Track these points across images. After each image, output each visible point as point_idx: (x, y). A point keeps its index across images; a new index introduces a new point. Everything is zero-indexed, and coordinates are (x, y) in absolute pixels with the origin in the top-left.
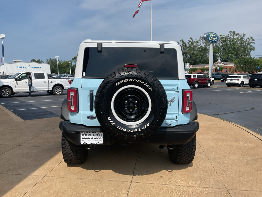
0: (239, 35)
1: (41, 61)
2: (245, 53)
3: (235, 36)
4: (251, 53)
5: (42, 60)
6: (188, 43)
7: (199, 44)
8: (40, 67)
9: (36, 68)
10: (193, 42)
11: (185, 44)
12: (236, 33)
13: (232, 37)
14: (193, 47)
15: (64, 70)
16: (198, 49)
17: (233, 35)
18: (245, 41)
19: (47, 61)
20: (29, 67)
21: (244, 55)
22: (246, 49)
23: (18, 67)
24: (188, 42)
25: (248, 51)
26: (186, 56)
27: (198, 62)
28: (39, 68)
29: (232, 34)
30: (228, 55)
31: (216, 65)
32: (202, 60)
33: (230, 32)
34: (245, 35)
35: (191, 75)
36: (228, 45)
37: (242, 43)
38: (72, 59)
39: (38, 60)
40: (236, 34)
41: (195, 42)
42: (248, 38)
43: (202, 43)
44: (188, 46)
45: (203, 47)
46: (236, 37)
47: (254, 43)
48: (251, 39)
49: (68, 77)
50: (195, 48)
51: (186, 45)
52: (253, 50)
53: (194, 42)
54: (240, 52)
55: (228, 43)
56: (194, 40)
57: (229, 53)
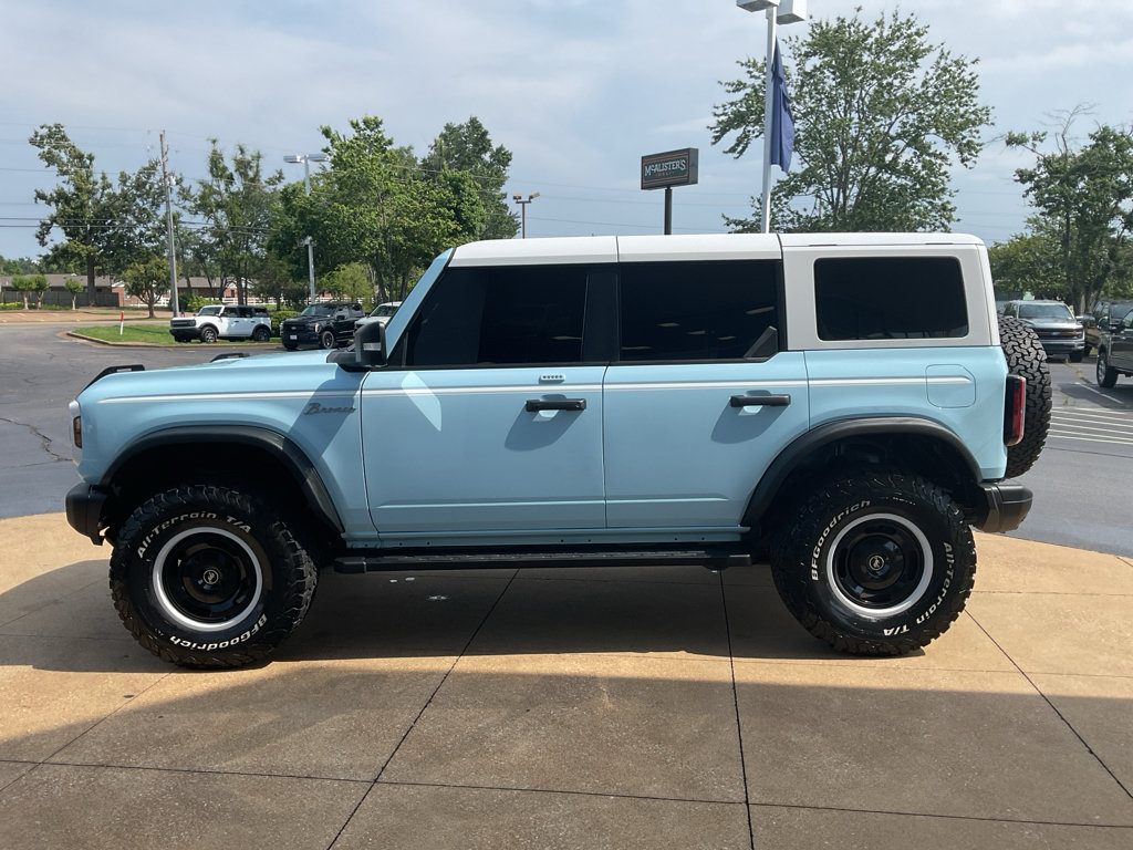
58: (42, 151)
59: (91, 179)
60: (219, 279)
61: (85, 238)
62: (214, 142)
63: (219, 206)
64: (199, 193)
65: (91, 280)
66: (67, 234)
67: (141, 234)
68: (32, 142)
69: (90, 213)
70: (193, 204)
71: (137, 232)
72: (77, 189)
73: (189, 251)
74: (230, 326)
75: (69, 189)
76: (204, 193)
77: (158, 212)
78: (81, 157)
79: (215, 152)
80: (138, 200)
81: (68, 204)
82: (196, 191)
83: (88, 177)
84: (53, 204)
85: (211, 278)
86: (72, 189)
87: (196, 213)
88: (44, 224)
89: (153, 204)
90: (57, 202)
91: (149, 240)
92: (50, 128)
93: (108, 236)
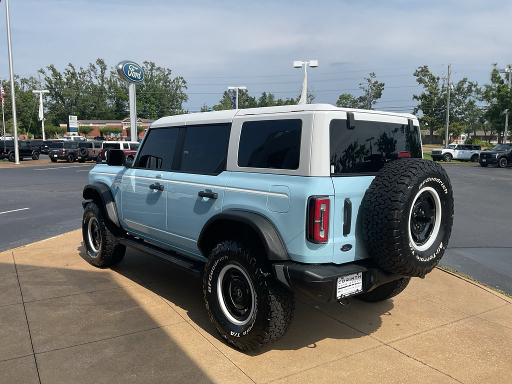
0: (161, 71)
2: (173, 104)
3: (154, 71)
4: (182, 105)
6: (66, 75)
7: (89, 79)
10: (75, 73)
11: (59, 75)
12: (157, 66)
13: (149, 72)
14: (77, 83)
16: (86, 89)
17: (151, 70)
18: (172, 82)
21: (172, 108)
22: (174, 96)
24: (64, 73)
25: (177, 101)
26: (64, 102)
27: (89, 115)
29: (150, 67)
30: (146, 105)
31: (128, 124)
32: (97, 111)
33: (146, 62)
34: (170, 71)
35: (119, 144)
36: (143, 86)
37: (166, 86)
40: (156, 68)
41: (79, 73)
42: (176, 77)
43: (93, 77)
44: (65, 80)
45: (96, 85)
46: (155, 73)
47: (186, 88)
48: (181, 80)
50: (81, 86)
51: (60, 77)
52: (184, 99)
53: (77, 73)
54: (165, 101)
55: (144, 83)
56: (78, 71)
57: (146, 102)
58: (418, 78)
59: (437, 88)
60: (490, 131)
61: (431, 114)
62: (495, 65)
63: (494, 96)
64: (485, 90)
65: (432, 133)
66: (424, 113)
67: (456, 111)
68: (415, 75)
69: (434, 103)
70: (481, 96)
71: (455, 110)
72: (431, 93)
73: (478, 119)
74: (459, 154)
75: (427, 93)
76: (487, 90)
77: (465, 101)
78: (434, 79)
79: (495, 70)
80: (456, 96)
81: (426, 100)
82: (483, 89)
83: (436, 87)
84: (420, 100)
85: (486, 131)
86: (428, 93)
87: (483, 100)
88: (416, 109)
89: (464, 97)
90: (421, 99)
91: (460, 114)
92: (422, 68)
93: (442, 113)
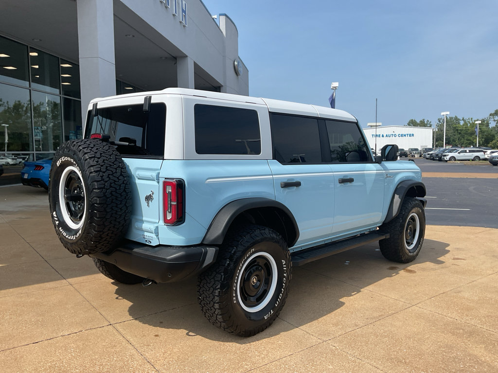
1: (426, 123)
5: (428, 121)
8: (413, 135)
9: (405, 135)
15: (470, 138)
19: (439, 121)
20: (392, 135)
23: (373, 135)
28: (410, 136)
38: (491, 115)
39: (421, 121)
49: (459, 153)
